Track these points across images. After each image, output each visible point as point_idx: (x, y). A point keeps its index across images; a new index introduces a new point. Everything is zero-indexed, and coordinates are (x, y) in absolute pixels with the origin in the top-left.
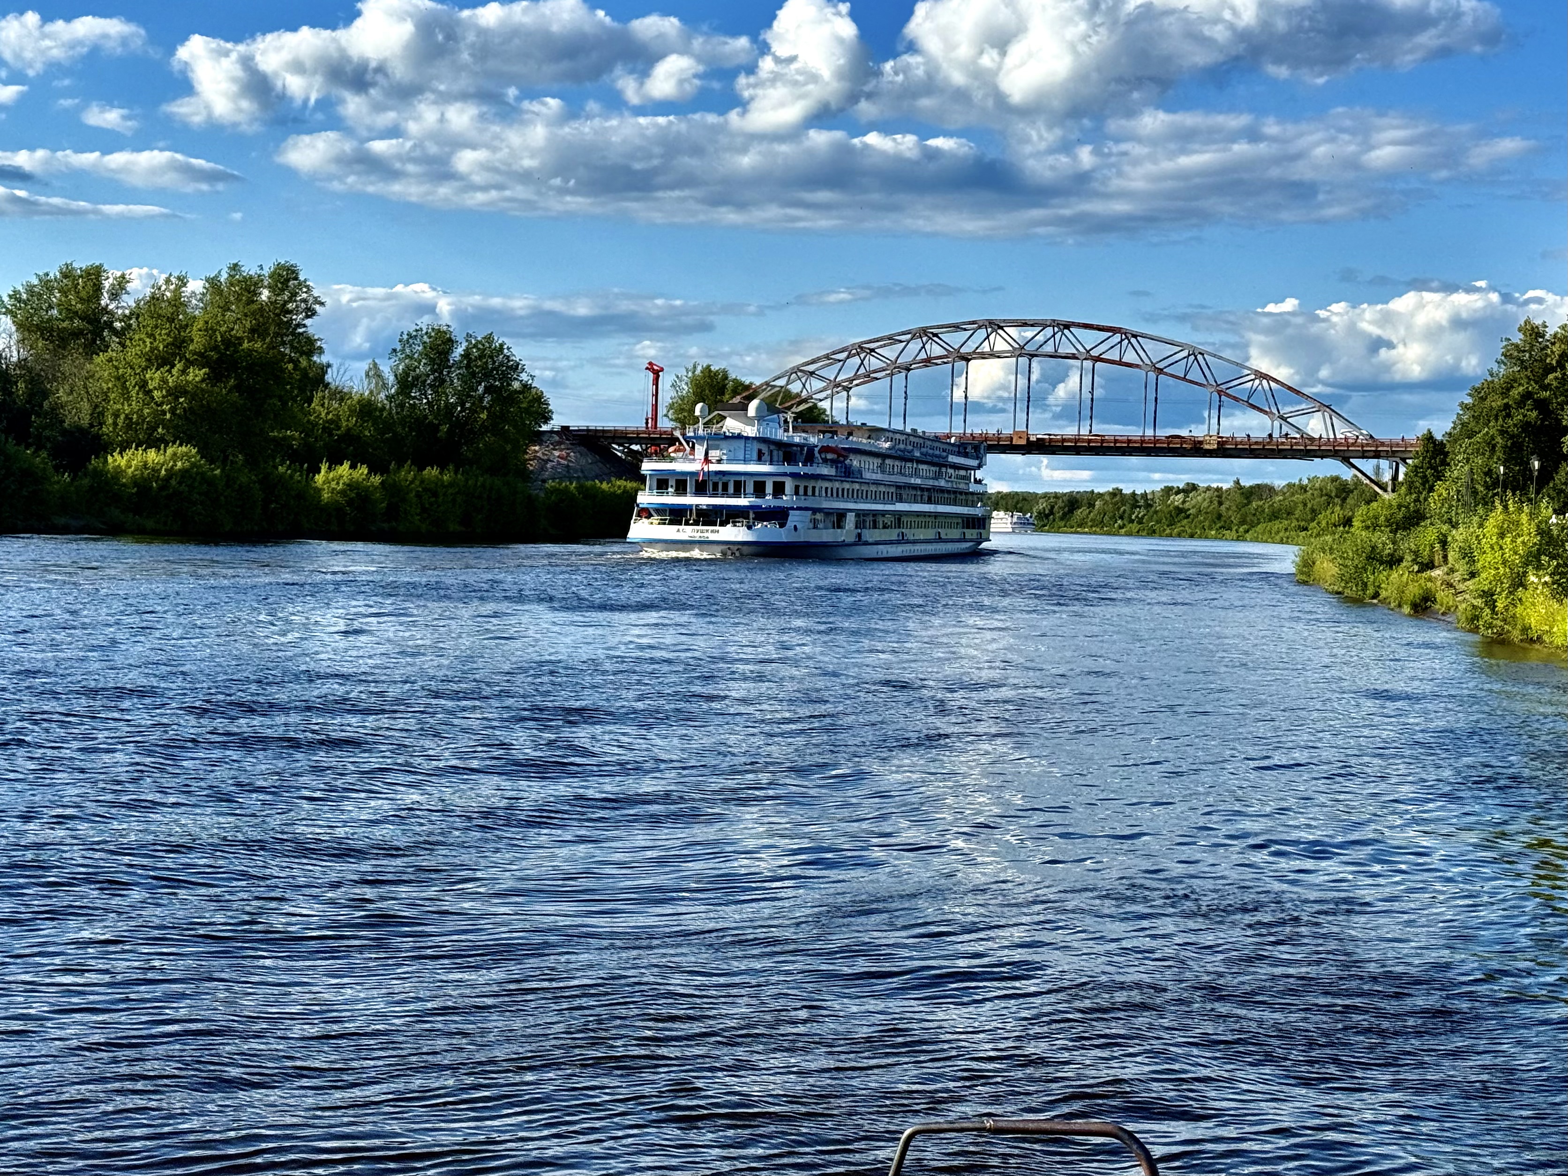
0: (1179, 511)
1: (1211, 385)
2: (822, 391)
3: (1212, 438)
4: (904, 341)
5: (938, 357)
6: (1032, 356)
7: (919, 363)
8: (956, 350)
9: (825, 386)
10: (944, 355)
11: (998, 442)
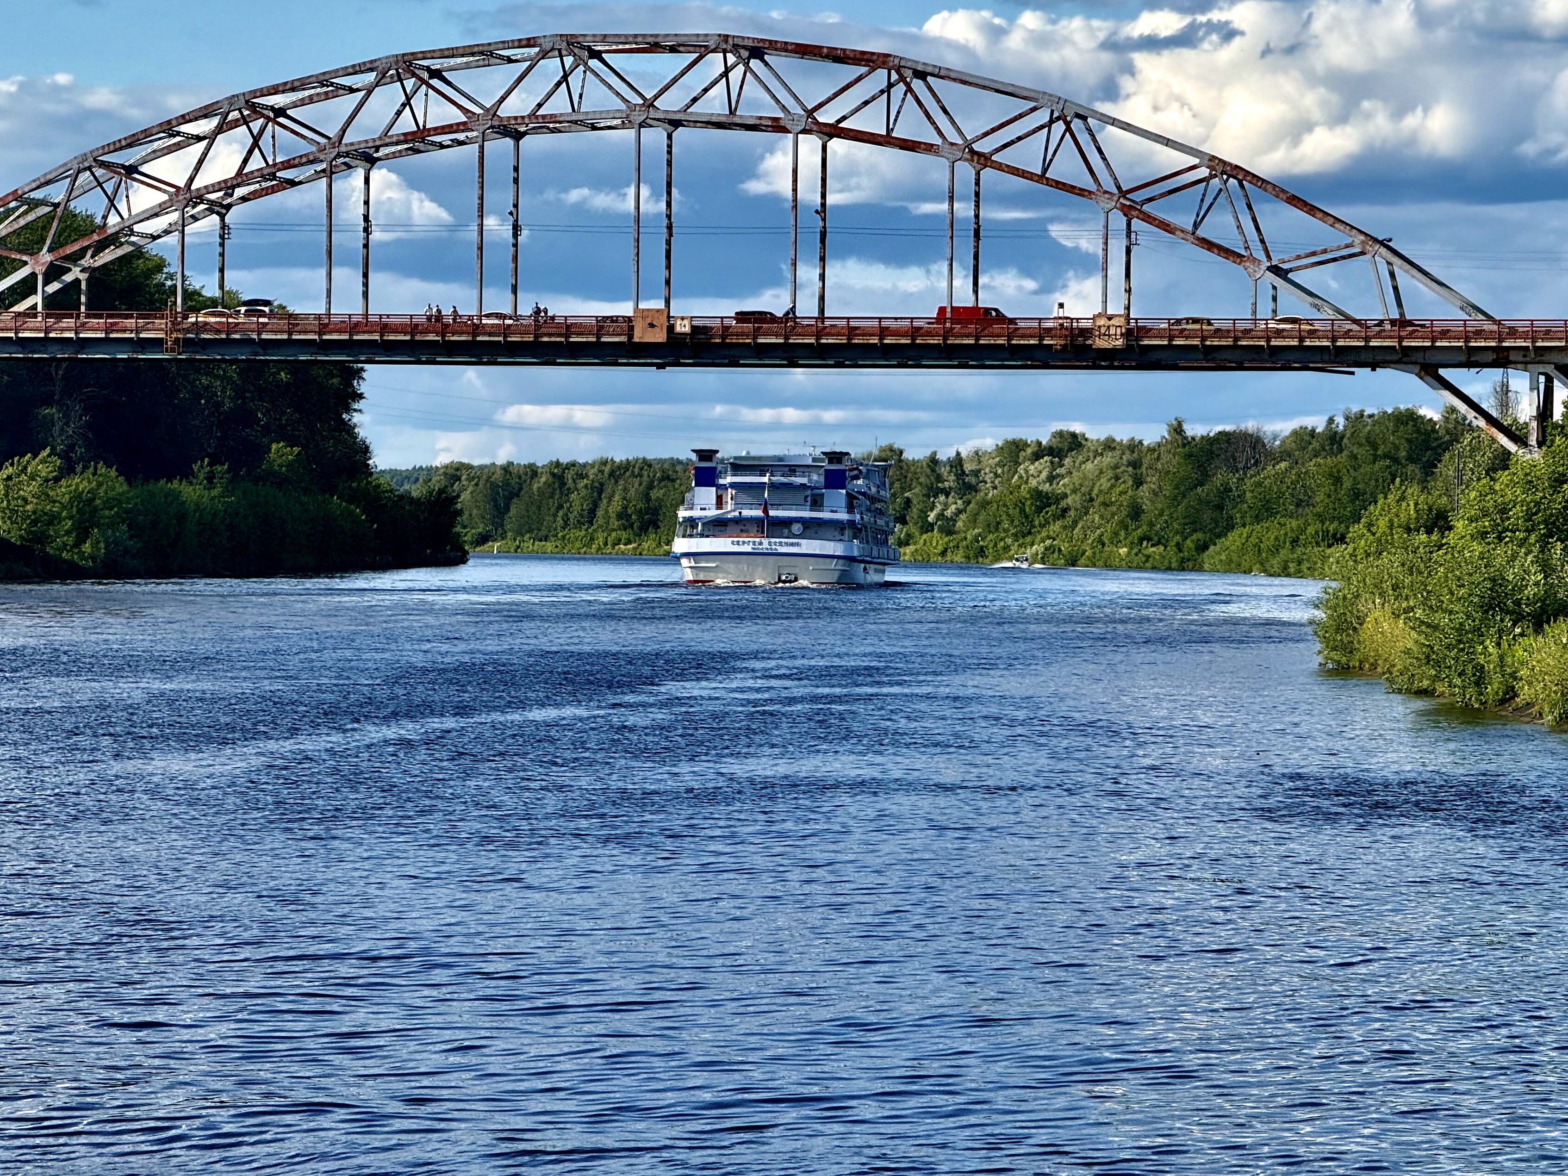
1: (1106, 192)
2: (156, 215)
3: (1112, 322)
4: (358, 90)
5: (443, 127)
6: (676, 124)
7: (397, 143)
8: (487, 110)
9: (165, 202)
10: (458, 124)
11: (598, 338)
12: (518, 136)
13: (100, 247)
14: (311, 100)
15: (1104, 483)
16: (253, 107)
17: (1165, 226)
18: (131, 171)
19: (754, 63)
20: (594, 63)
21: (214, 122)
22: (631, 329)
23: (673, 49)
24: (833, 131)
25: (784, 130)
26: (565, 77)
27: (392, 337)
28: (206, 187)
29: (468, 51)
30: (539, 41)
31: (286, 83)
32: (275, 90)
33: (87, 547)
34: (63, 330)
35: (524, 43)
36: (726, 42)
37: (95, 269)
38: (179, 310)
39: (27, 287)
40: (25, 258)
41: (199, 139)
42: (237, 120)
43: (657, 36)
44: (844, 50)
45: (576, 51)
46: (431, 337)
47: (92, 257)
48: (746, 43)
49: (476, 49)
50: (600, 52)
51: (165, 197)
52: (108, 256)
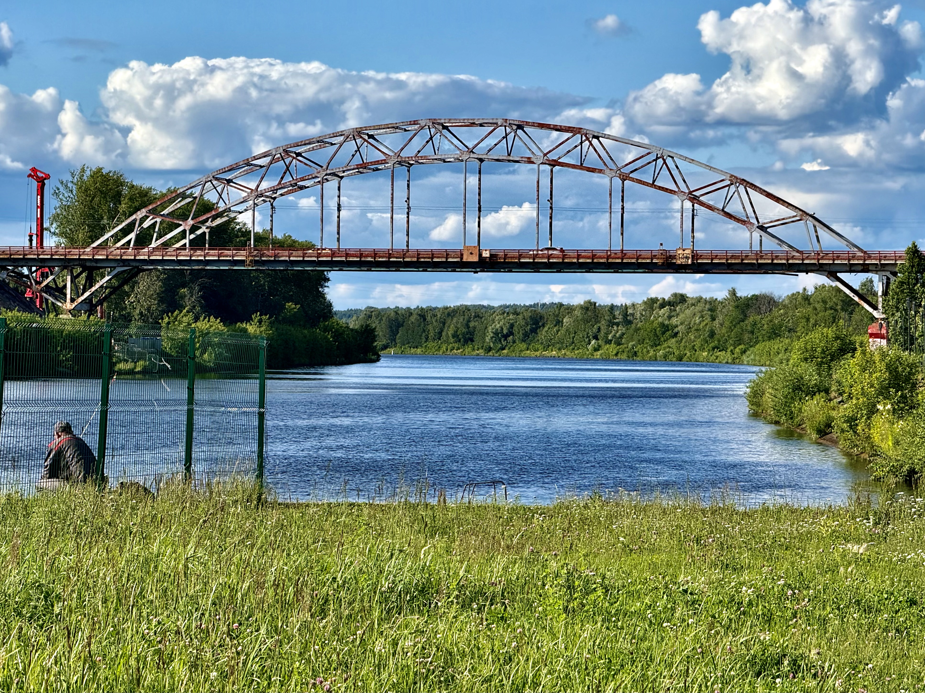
0: (665, 328)
1: (682, 192)
2: (242, 202)
3: (685, 252)
4: (335, 144)
5: (375, 162)
6: (482, 160)
7: (353, 169)
8: (396, 154)
9: (245, 197)
10: (382, 160)
13: (215, 217)
14: (313, 149)
15: (697, 320)
16: (287, 152)
17: (710, 207)
18: (229, 181)
21: (269, 158)
22: (462, 255)
23: (481, 125)
25: (533, 163)
26: (431, 138)
27: (351, 259)
28: (265, 190)
29: (386, 126)
30: (420, 122)
31: (302, 142)
32: (297, 145)
34: (198, 256)
35: (412, 123)
36: (506, 122)
38: (252, 246)
40: (181, 223)
41: (261, 167)
42: (279, 158)
44: (561, 126)
45: (436, 126)
46: (369, 259)
47: (211, 222)
48: (516, 123)
49: (390, 126)
50: (447, 126)
51: (246, 194)
52: (219, 221)
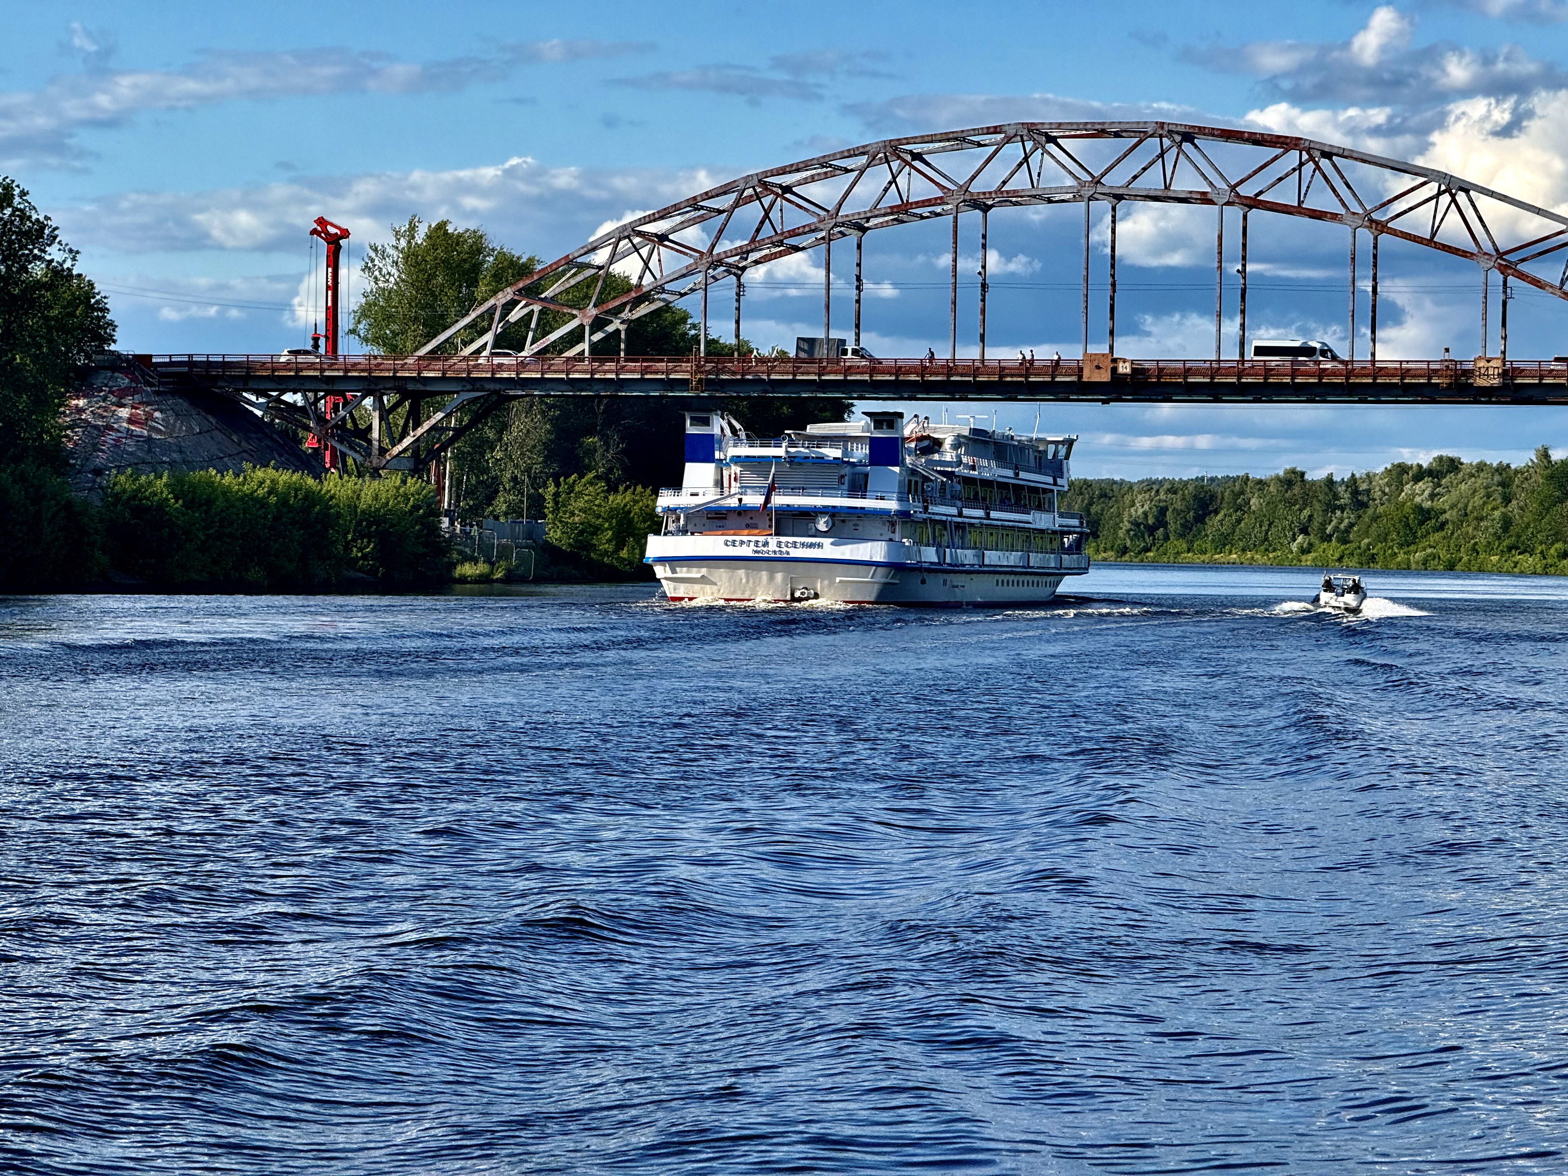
0: (1424, 515)
1: (1486, 254)
2: (684, 276)
3: (1491, 364)
4: (852, 170)
5: (923, 201)
6: (1119, 197)
7: (884, 215)
8: (961, 187)
9: (690, 265)
10: (936, 199)
11: (1053, 378)
12: (986, 209)
13: (637, 302)
14: (813, 179)
15: (1477, 501)
16: (765, 185)
17: (1537, 283)
18: (662, 238)
19: (1186, 146)
20: (1051, 147)
21: (733, 196)
22: (1081, 370)
23: (1117, 135)
24: (1254, 203)
25: (1210, 202)
26: (1026, 159)
27: (879, 378)
28: (725, 252)
29: (945, 137)
30: (1004, 129)
31: (792, 165)
32: (783, 171)
33: (624, 554)
34: (606, 372)
35: (992, 130)
36: (1162, 128)
37: (632, 321)
38: (702, 355)
39: (576, 337)
40: (575, 312)
41: (720, 212)
42: (751, 196)
43: (1103, 123)
44: (1262, 135)
45: (1035, 136)
46: (913, 377)
47: (630, 311)
48: (1179, 129)
49: (951, 136)
50: (1056, 138)
51: (692, 261)
52: (643, 310)
